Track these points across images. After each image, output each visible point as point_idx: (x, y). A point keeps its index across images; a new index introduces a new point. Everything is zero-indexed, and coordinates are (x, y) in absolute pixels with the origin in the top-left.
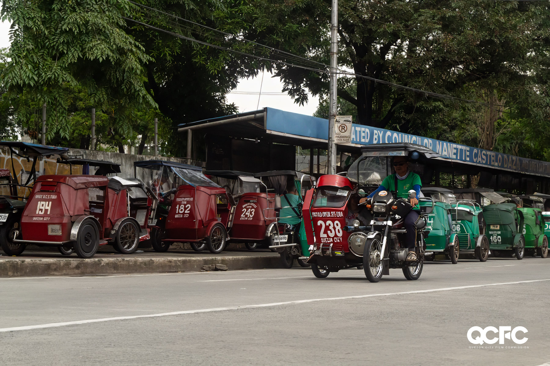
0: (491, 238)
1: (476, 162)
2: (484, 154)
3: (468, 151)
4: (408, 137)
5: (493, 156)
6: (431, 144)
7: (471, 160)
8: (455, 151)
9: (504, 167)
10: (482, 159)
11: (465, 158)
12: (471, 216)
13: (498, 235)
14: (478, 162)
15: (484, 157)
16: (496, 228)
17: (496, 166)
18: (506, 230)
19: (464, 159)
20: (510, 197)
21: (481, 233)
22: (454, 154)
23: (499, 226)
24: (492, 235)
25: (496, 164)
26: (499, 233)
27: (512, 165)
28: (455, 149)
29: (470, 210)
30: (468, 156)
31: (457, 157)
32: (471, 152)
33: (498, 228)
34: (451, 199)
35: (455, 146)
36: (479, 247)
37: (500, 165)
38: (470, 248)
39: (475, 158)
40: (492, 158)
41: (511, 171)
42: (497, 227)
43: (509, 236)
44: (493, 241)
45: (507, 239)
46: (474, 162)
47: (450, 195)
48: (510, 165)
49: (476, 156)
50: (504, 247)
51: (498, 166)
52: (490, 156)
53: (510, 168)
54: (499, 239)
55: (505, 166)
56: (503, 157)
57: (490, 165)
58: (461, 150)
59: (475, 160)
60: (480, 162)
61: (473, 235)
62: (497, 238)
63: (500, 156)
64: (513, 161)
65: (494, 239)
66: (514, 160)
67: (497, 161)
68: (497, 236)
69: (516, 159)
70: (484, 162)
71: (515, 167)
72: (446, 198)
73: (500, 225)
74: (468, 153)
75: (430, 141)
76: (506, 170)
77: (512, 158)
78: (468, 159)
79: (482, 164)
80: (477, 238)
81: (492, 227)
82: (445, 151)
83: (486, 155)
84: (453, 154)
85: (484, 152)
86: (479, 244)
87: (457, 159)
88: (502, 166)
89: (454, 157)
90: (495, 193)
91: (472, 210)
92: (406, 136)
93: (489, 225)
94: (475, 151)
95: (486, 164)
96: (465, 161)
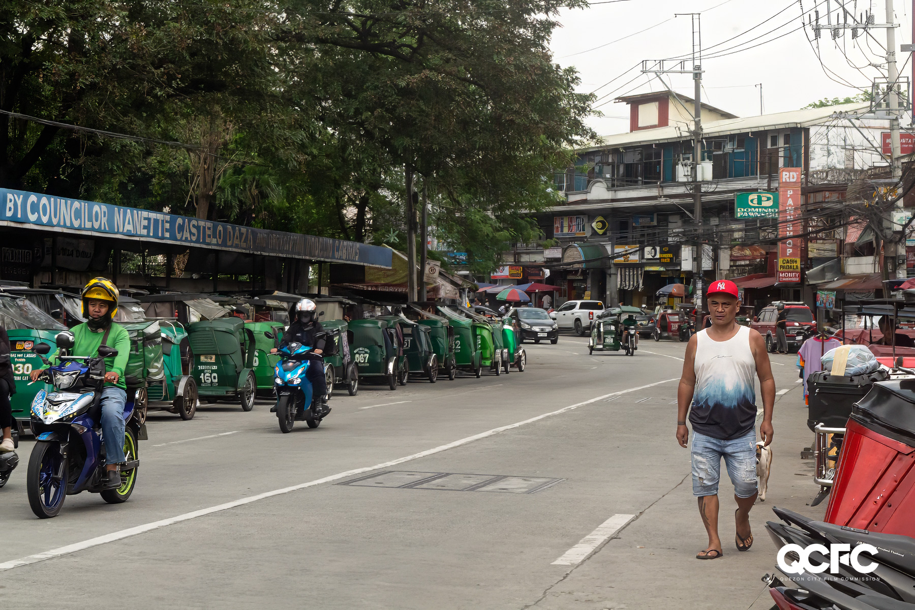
0: (202, 377)
1: (181, 240)
2: (194, 226)
3: (167, 222)
4: (66, 203)
5: (209, 228)
6: (105, 212)
7: (173, 237)
8: (145, 223)
9: (226, 246)
10: (191, 233)
11: (163, 233)
12: (168, 345)
13: (213, 371)
14: (184, 239)
15: (194, 231)
16: (209, 361)
17: (214, 245)
18: (226, 363)
19: (160, 235)
20: (234, 305)
21: (185, 372)
22: (145, 227)
23: (214, 357)
24: (203, 371)
25: (214, 241)
26: (215, 368)
27: (240, 242)
28: (145, 219)
29: (167, 336)
30: (167, 230)
31: (149, 232)
32: (172, 222)
33: (213, 361)
34: (137, 315)
35: (145, 214)
36: (180, 397)
37: (220, 243)
38: (166, 399)
39: (179, 233)
40: (208, 232)
41: (239, 251)
42: (211, 359)
43: (231, 372)
44: (205, 382)
45: (227, 379)
46: (177, 240)
47: (135, 309)
48: (236, 242)
49: (181, 228)
50: (222, 392)
51: (217, 245)
52: (204, 228)
53: (237, 246)
54: (215, 378)
55: (229, 243)
56: (225, 229)
57: (204, 242)
58: (156, 221)
59: (179, 236)
60: (186, 238)
61: (172, 376)
62: (211, 377)
63: (220, 228)
64: (241, 234)
65: (206, 378)
66: (243, 234)
67: (215, 237)
68: (211, 374)
69: (247, 231)
70: (194, 238)
71: (244, 245)
72: (129, 313)
73: (217, 355)
74: (167, 226)
75: (104, 208)
76: (230, 249)
77: (240, 230)
78: (167, 235)
79: (191, 241)
80: (178, 381)
81: (203, 359)
82: (129, 223)
83: (198, 228)
84: (142, 227)
85: (194, 222)
86: (180, 391)
87: (148, 236)
88: (224, 244)
89: (145, 232)
90: (208, 300)
91: (171, 335)
92: (63, 201)
93: (198, 356)
94: (180, 220)
95: (197, 241)
96: (163, 238)
